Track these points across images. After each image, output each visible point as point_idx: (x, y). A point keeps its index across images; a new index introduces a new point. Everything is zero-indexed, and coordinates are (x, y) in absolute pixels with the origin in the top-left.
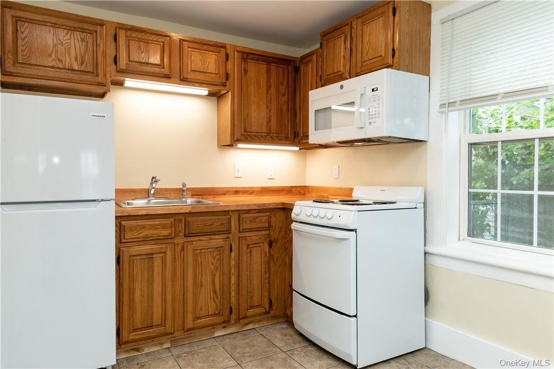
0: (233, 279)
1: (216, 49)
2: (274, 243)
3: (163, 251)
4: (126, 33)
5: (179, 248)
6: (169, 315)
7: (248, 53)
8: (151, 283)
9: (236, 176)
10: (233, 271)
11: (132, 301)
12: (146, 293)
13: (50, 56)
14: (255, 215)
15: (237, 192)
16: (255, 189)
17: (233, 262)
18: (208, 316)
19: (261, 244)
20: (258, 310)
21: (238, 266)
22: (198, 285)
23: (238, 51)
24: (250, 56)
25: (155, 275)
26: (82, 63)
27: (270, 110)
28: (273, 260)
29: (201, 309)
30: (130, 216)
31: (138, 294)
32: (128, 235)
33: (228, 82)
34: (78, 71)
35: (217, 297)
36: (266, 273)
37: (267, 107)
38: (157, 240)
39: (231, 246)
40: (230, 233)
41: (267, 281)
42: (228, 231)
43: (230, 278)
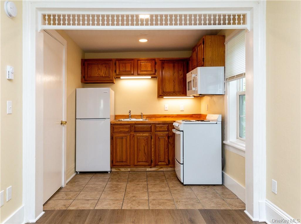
0: (153, 150)
1: (150, 61)
2: (171, 137)
3: (126, 136)
4: (118, 62)
5: (132, 136)
6: (128, 159)
7: (164, 60)
8: (122, 147)
9: (165, 110)
10: (153, 146)
11: (116, 152)
12: (121, 150)
13: (96, 73)
14: (162, 125)
15: (165, 116)
16: (174, 115)
17: (152, 143)
18: (142, 162)
19: (165, 137)
20: (163, 163)
21: (155, 145)
22: (138, 150)
23: (160, 60)
24: (165, 61)
25: (124, 144)
26: (105, 74)
27: (175, 82)
28: (170, 144)
29: (140, 159)
30: (115, 124)
31: (118, 150)
32: (115, 130)
33: (156, 73)
34: (105, 77)
35: (146, 155)
36: (166, 149)
37: (174, 81)
38: (125, 132)
39: (152, 137)
40: (151, 132)
41: (167, 152)
42: (151, 131)
43: (151, 149)
